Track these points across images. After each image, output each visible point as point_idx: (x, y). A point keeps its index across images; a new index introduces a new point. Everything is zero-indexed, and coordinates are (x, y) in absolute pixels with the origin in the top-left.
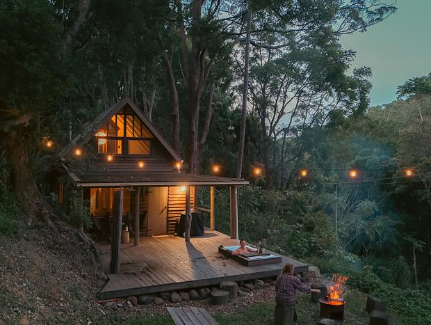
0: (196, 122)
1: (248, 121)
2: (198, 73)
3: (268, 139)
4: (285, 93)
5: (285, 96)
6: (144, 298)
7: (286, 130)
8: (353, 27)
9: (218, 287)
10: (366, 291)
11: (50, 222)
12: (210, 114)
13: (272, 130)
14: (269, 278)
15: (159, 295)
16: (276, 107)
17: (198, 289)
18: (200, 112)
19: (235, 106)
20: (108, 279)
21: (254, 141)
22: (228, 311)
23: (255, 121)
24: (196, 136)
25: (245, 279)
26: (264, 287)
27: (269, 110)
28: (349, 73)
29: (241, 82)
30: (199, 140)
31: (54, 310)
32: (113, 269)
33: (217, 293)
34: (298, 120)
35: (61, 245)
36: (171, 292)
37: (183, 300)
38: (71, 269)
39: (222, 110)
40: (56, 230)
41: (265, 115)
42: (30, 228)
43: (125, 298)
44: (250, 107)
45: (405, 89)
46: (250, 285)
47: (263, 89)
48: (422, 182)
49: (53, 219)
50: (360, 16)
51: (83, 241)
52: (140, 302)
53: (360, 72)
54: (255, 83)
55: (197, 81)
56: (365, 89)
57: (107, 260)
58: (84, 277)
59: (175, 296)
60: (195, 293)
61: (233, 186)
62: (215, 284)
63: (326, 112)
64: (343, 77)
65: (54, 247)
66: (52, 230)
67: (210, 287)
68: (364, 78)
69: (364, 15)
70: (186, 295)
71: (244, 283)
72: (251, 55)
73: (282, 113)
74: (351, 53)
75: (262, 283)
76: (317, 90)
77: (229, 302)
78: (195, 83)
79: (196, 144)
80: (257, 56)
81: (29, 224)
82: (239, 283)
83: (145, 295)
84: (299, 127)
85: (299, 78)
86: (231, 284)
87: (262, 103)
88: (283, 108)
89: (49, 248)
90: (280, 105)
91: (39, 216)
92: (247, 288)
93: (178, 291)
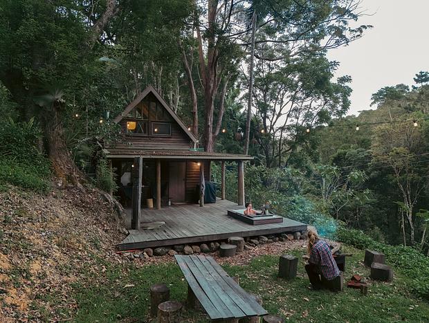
1: (252, 122)
3: (268, 135)
4: (282, 99)
5: (282, 102)
6: (159, 250)
7: (282, 129)
9: (226, 241)
11: (79, 184)
12: (223, 112)
13: (272, 127)
14: (272, 235)
15: (173, 247)
16: (274, 111)
17: (208, 243)
20: (129, 234)
21: (257, 138)
22: (235, 262)
23: (259, 122)
24: (211, 129)
25: (251, 234)
26: (267, 242)
27: (269, 113)
32: (134, 226)
33: (225, 247)
34: (292, 121)
35: (87, 203)
36: (184, 245)
37: (195, 252)
38: (95, 224)
40: (84, 191)
41: (266, 117)
42: (60, 189)
43: (142, 249)
44: (254, 110)
46: (254, 241)
47: (265, 96)
49: (82, 182)
51: (107, 201)
52: (156, 254)
54: (258, 92)
57: (129, 221)
58: (106, 231)
59: (187, 249)
60: (205, 246)
62: (224, 239)
65: (82, 205)
66: (80, 191)
67: (220, 241)
70: (197, 248)
71: (250, 239)
72: (255, 69)
73: (279, 115)
75: (266, 239)
76: (308, 96)
77: (236, 254)
78: (210, 87)
79: (211, 135)
81: (60, 185)
82: (245, 239)
83: (157, 247)
84: (293, 126)
85: (292, 87)
86: (238, 238)
87: (263, 108)
88: (281, 110)
89: (76, 205)
90: (278, 108)
91: (70, 178)
92: (252, 243)
93: (190, 245)
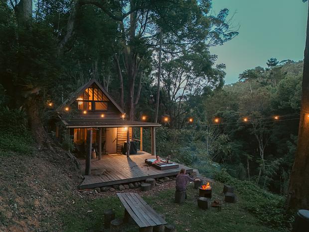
0: (132, 93)
1: (161, 92)
2: (134, 66)
3: (171, 102)
4: (180, 77)
5: (181, 79)
6: (104, 188)
7: (181, 97)
8: (216, 42)
9: (145, 181)
10: (223, 182)
11: (51, 148)
12: (140, 88)
13: (174, 97)
14: (172, 176)
15: (112, 186)
16: (175, 85)
17: (134, 183)
18: (135, 87)
19: (154, 84)
20: (84, 178)
21: (164, 103)
22: (150, 194)
23: (165, 92)
24: (132, 100)
25: (159, 177)
26: (169, 181)
27: (172, 86)
28: (214, 67)
29: (157, 71)
30: (134, 102)
31: (54, 196)
32: (87, 173)
33: (144, 185)
34: (187, 92)
35: (57, 160)
36: (119, 185)
37: (126, 189)
38: (63, 173)
39: (146, 86)
40: (55, 152)
41: (170, 89)
42: (40, 151)
43: (94, 188)
44: (162, 84)
45: (243, 76)
46: (161, 180)
47: (169, 75)
48: (252, 125)
49: (53, 146)
50: (220, 37)
51: (70, 158)
52: (102, 191)
53: (220, 66)
54: (164, 72)
55: (133, 70)
56: (222, 75)
57: (83, 168)
58: (70, 177)
59: (121, 187)
60: (132, 185)
61: (153, 127)
62: (143, 180)
63: (202, 88)
64: (211, 69)
65: (54, 162)
66: (52, 151)
67: (140, 182)
68: (222, 69)
69: (221, 36)
70: (127, 186)
71: (159, 179)
72: (162, 56)
73: (179, 88)
74: (215, 56)
75: (168, 179)
76: (197, 76)
77: (151, 189)
78: (132, 71)
79: (132, 104)
80: (165, 57)
81: (39, 149)
82: (156, 179)
83: (104, 186)
84: (188, 95)
85: (188, 69)
86: (152, 179)
87: (168, 82)
88: (180, 85)
89: (51, 162)
90: (178, 84)
91: (45, 144)
92: (160, 181)
93: (123, 184)
